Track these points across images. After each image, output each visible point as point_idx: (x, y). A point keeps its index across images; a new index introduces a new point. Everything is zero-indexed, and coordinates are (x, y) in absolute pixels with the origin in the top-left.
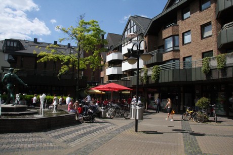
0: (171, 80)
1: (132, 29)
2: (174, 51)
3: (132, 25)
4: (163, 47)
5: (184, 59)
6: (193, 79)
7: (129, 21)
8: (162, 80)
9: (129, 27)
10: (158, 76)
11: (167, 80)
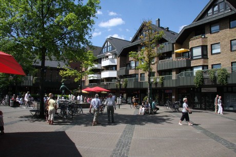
0: (133, 87)
1: (108, 48)
2: (135, 69)
3: (108, 45)
4: (129, 64)
5: (141, 74)
6: (144, 87)
7: (107, 42)
8: (128, 87)
9: (106, 45)
10: (126, 85)
11: (131, 87)
